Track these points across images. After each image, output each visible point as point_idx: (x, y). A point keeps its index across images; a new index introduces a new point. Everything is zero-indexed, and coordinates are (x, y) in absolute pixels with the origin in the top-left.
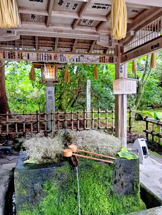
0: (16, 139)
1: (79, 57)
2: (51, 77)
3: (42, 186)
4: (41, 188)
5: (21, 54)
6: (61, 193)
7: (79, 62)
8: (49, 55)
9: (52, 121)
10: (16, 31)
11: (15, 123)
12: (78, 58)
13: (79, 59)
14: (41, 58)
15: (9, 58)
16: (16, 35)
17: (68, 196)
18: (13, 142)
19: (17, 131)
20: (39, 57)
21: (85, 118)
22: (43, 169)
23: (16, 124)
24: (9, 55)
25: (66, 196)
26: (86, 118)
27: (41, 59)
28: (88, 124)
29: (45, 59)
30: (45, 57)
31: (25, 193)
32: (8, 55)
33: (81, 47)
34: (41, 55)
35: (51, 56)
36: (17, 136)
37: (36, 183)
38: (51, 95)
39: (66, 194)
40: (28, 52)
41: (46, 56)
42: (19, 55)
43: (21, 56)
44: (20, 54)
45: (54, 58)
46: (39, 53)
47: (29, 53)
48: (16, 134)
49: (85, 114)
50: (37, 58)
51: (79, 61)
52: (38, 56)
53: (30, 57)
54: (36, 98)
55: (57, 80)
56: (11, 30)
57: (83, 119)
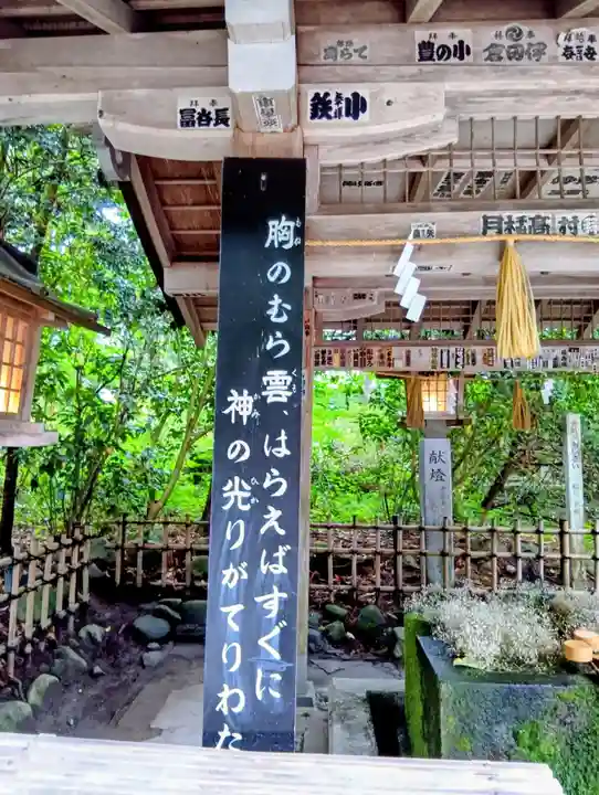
0: (328, 606)
1: (564, 352)
2: (441, 409)
3: (516, 735)
4: (512, 741)
5: (389, 354)
6: (571, 765)
7: (563, 369)
8: (470, 353)
9: (447, 555)
10: (376, 292)
11: (327, 554)
12: (560, 356)
13: (564, 358)
14: (445, 362)
15: (356, 365)
16: (375, 303)
17: (592, 777)
18: (320, 616)
19: (331, 579)
20: (438, 359)
21: (568, 555)
22: (518, 685)
23: (331, 556)
24: (356, 357)
25: (584, 777)
26: (572, 551)
27: (445, 366)
28: (576, 576)
29: (457, 363)
30: (457, 357)
31: (469, 748)
32: (352, 357)
33: (558, 316)
34: (445, 354)
35: (473, 355)
36: (332, 599)
37: (498, 723)
38: (439, 465)
39: (586, 770)
40: (408, 348)
41: (460, 354)
42: (382, 357)
43: (389, 359)
44: (385, 352)
45: (484, 359)
46: (439, 349)
47: (411, 349)
48: (327, 589)
49: (567, 537)
50: (433, 362)
51: (565, 365)
52: (435, 356)
53: (412, 358)
54: (353, 471)
55: (461, 417)
56: (363, 291)
57: (559, 556)
